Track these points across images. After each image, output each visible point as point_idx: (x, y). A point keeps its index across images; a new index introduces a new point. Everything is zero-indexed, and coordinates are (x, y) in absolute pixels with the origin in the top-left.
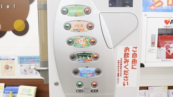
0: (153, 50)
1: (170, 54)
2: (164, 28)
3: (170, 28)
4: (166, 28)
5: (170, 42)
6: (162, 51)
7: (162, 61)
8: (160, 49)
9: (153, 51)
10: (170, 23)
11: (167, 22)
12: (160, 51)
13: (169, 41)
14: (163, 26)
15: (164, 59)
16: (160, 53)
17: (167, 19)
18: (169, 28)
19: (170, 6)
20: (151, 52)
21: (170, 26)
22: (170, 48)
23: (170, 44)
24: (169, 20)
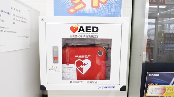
0: (57, 67)
1: (83, 74)
2: (69, 38)
3: (79, 38)
4: (73, 38)
5: (83, 57)
6: (71, 69)
7: (71, 82)
8: (68, 66)
9: (56, 69)
10: (79, 31)
11: (73, 29)
12: (68, 69)
13: (81, 56)
14: (68, 35)
15: (72, 81)
16: (68, 71)
17: (74, 25)
18: (77, 38)
19: (95, 9)
20: (54, 70)
21: (79, 34)
22: (83, 65)
23: (83, 59)
24: (76, 27)
